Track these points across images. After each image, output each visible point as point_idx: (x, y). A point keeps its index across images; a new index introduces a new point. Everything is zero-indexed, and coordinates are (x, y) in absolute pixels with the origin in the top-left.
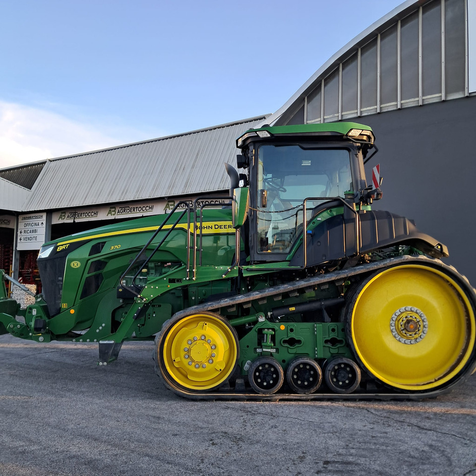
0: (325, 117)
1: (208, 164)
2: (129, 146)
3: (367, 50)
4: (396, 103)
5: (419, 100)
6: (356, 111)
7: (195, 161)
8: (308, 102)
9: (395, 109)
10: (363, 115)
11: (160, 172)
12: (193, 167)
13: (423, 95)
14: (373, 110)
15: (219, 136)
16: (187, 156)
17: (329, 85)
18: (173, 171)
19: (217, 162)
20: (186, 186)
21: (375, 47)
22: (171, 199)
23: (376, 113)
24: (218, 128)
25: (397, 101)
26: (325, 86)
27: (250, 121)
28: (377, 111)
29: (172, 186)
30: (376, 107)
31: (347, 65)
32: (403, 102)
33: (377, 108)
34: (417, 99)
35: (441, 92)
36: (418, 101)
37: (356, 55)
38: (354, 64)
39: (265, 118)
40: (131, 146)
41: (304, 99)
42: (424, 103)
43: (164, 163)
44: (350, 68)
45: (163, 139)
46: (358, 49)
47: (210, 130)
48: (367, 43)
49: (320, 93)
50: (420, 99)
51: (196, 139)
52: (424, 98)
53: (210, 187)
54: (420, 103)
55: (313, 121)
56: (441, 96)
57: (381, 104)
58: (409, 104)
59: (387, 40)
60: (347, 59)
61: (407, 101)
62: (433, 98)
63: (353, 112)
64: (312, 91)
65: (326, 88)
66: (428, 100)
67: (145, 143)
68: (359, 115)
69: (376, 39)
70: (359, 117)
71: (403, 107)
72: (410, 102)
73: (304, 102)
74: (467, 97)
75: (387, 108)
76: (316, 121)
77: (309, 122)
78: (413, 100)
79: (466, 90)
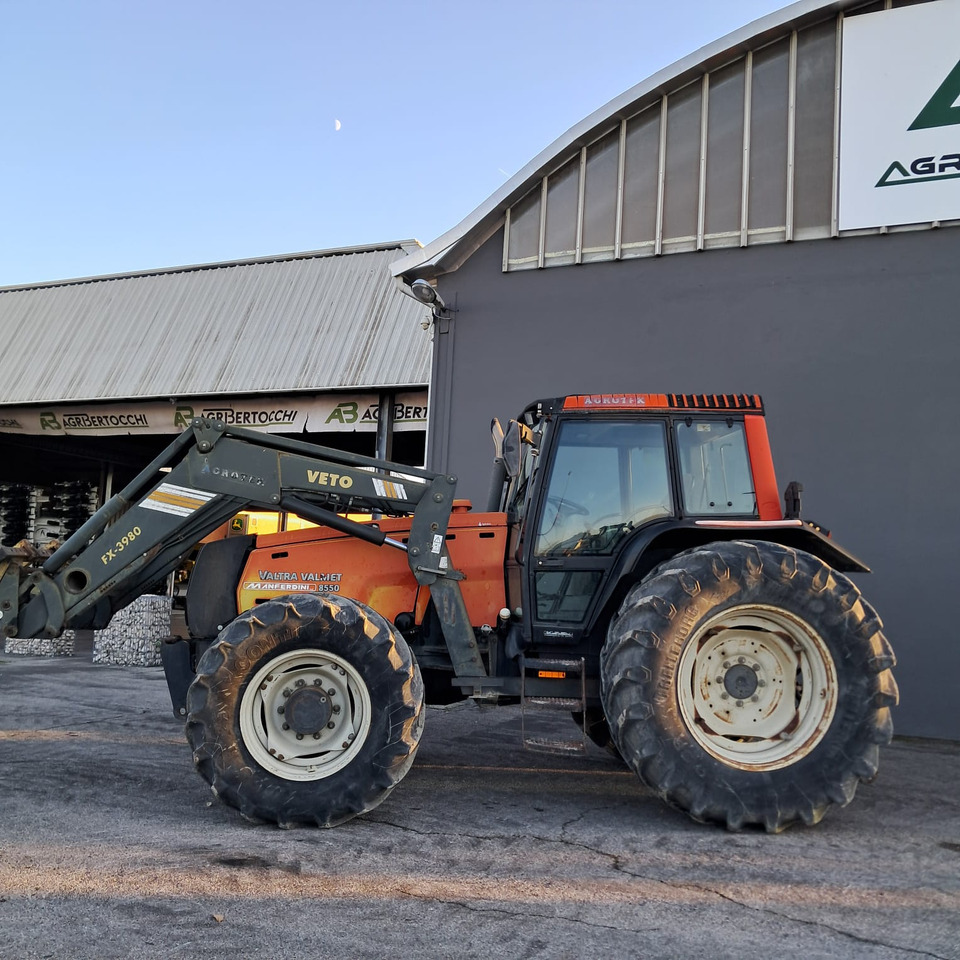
0: (547, 255)
1: (273, 332)
2: (89, 282)
3: (640, 125)
4: (693, 238)
5: (742, 236)
6: (611, 248)
7: (243, 323)
8: (513, 220)
9: (692, 249)
10: (626, 257)
11: (162, 342)
12: (237, 336)
13: (749, 227)
14: (646, 249)
15: (299, 278)
16: (225, 311)
17: (557, 189)
18: (192, 343)
19: (295, 330)
20: (220, 377)
21: (657, 120)
22: (186, 402)
23: (651, 254)
24: (297, 259)
25: (696, 233)
26: (549, 190)
27: (368, 252)
28: (654, 251)
29: (186, 375)
30: (652, 243)
31: (596, 153)
32: (708, 236)
33: (654, 246)
34: (737, 234)
35: (784, 224)
36: (739, 236)
37: (616, 134)
38: (610, 150)
39: (400, 248)
40: (96, 281)
41: (505, 213)
42: (750, 244)
43: (170, 323)
44: (601, 157)
45: (170, 273)
46: (620, 122)
47: (278, 261)
48: (641, 111)
49: (538, 203)
50: (743, 234)
51: (245, 278)
52: (751, 232)
53: (276, 382)
54: (744, 243)
55: (522, 261)
56: (784, 232)
57: (663, 238)
58: (719, 241)
59: (679, 108)
60: (599, 138)
61: (717, 235)
62: (768, 234)
63: (605, 249)
64: (523, 198)
65: (551, 193)
66: (759, 237)
67: (144, 276)
68: (617, 256)
69: (659, 105)
70: (618, 260)
71: (708, 248)
72: (723, 239)
73: (505, 220)
74: (835, 238)
75: (676, 246)
76: (527, 262)
77: (512, 261)
78: (728, 234)
79: (834, 224)
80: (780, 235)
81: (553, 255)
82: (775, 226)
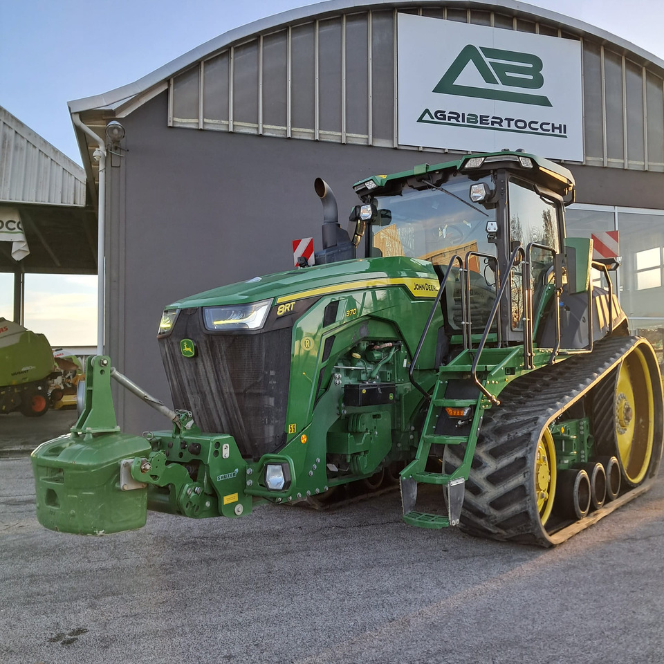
0: (206, 121)
4: (312, 131)
6: (256, 126)
10: (267, 134)
13: (347, 131)
14: (281, 132)
21: (283, 42)
23: (285, 136)
25: (314, 128)
26: (204, 72)
30: (285, 128)
32: (322, 132)
33: (286, 131)
34: (339, 134)
35: (367, 134)
36: (341, 136)
41: (170, 81)
42: (347, 142)
46: (259, 36)
48: (273, 33)
50: (344, 135)
52: (348, 135)
54: (344, 141)
55: (185, 120)
57: (292, 126)
58: (328, 136)
60: (243, 43)
61: (327, 132)
62: (358, 138)
63: (251, 125)
66: (352, 139)
68: (260, 132)
69: (285, 32)
70: (261, 135)
71: (322, 140)
72: (331, 136)
73: (169, 86)
74: (396, 149)
75: (299, 134)
76: (189, 123)
77: (176, 119)
78: (333, 133)
79: (395, 140)
80: (366, 140)
81: (210, 121)
82: (362, 134)
